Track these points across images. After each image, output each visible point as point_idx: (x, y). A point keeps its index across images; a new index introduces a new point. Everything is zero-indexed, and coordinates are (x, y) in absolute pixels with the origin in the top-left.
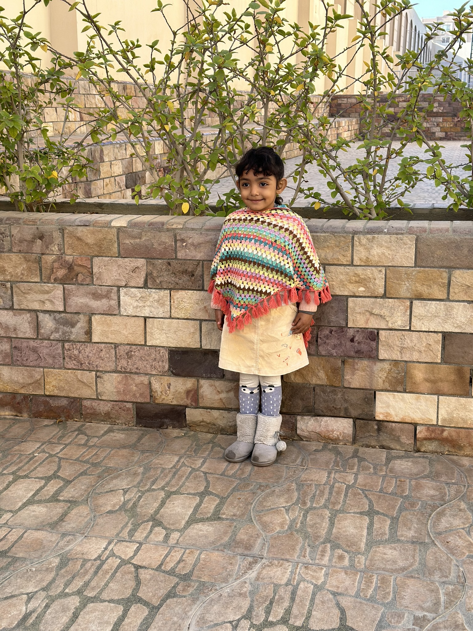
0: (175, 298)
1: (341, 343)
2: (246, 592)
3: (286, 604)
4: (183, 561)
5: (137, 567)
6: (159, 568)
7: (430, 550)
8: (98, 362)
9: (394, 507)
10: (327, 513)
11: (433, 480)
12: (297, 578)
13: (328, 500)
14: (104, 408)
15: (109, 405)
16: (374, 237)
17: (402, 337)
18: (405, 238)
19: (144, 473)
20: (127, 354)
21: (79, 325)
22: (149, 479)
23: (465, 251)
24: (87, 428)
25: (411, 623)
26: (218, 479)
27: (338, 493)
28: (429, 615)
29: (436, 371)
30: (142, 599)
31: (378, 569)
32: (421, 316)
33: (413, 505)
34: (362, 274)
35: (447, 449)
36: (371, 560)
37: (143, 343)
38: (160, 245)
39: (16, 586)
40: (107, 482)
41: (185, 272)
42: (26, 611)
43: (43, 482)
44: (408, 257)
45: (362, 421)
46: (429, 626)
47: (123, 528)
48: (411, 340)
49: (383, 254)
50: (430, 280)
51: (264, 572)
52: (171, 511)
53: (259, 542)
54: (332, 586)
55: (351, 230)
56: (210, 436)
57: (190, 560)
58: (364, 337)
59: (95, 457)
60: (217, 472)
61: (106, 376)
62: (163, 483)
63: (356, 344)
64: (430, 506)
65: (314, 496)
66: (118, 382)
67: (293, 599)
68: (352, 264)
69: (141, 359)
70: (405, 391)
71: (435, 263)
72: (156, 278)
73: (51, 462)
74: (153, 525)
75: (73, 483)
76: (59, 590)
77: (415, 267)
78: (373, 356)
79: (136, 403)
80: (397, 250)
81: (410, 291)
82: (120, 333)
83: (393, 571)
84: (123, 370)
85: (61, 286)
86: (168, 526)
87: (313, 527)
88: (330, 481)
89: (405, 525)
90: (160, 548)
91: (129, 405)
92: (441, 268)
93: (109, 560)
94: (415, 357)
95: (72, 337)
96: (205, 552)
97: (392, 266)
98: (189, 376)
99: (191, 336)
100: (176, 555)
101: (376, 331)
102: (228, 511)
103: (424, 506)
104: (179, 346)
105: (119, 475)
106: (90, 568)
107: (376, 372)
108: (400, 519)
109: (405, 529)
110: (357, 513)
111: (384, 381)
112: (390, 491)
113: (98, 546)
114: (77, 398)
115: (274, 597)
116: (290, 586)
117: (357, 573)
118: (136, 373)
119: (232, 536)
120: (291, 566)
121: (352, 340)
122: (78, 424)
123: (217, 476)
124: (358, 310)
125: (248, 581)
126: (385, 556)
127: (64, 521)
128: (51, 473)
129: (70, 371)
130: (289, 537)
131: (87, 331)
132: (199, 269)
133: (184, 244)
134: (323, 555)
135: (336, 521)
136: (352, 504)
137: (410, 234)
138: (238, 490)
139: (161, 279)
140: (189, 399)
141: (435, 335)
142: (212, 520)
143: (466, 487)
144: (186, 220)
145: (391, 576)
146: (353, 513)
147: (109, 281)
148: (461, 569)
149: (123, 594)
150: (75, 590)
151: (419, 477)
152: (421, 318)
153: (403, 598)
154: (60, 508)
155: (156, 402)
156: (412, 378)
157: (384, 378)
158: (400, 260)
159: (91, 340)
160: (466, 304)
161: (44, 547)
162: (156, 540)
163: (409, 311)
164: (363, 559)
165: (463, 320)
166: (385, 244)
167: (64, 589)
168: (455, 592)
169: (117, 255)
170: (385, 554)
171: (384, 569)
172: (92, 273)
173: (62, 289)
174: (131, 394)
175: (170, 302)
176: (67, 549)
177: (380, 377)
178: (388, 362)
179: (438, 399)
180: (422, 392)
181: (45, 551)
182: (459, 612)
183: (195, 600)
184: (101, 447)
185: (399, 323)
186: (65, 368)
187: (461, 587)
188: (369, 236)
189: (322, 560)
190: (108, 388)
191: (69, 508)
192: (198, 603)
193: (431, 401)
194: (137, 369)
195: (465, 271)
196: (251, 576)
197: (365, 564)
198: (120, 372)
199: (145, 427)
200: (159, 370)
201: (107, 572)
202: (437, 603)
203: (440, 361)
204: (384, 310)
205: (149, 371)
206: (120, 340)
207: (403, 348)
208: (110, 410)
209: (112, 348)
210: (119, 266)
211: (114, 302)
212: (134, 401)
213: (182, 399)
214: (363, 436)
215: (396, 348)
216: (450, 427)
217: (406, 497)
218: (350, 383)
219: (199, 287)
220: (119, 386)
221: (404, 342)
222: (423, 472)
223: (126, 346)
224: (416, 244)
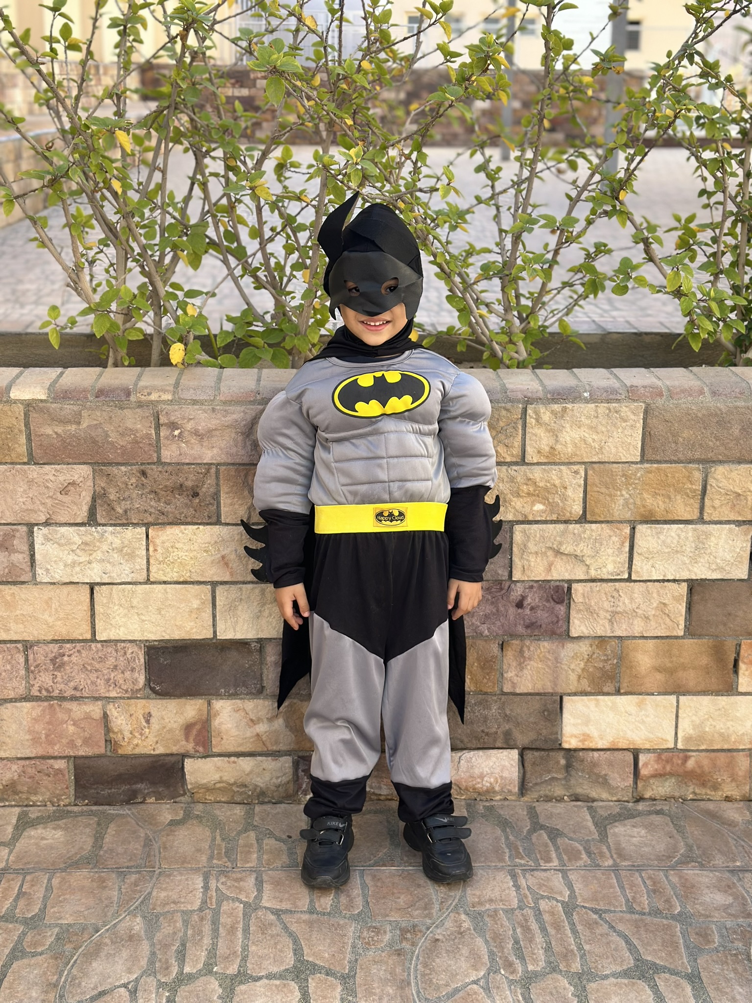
0: (158, 541)
1: (497, 611)
9: (676, 948)
10: (565, 985)
11: (702, 865)
13: (548, 949)
14: (3, 774)
15: (14, 767)
16: (565, 408)
17: (615, 594)
18: (624, 409)
19: (149, 933)
20: (53, 660)
23: (736, 431)
27: (558, 927)
29: (675, 651)
32: (651, 553)
33: (705, 935)
34: (542, 479)
35: (691, 790)
37: (88, 636)
38: (122, 435)
40: (81, 971)
41: (180, 488)
44: (629, 444)
45: (537, 754)
48: (631, 597)
49: (583, 440)
50: (669, 486)
55: (520, 396)
56: (239, 811)
58: (542, 596)
59: (21, 900)
60: (299, 905)
61: (7, 711)
62: (202, 954)
63: (528, 611)
64: (735, 932)
65: (517, 942)
66: (34, 719)
68: (522, 461)
69: (84, 669)
70: (618, 692)
71: (680, 456)
72: (115, 505)
77: (642, 461)
78: (561, 632)
79: (75, 757)
80: (608, 431)
81: (632, 507)
82: (37, 619)
84: (44, 693)
88: (526, 897)
89: (720, 991)
91: (61, 764)
92: (690, 463)
94: (638, 628)
97: (599, 462)
98: (190, 696)
99: (194, 616)
101: (566, 585)
103: (726, 936)
104: (167, 637)
105: (99, 946)
107: (565, 662)
108: (704, 978)
110: (620, 975)
111: (579, 677)
112: (646, 906)
118: (73, 698)
121: (520, 605)
124: (532, 546)
132: (210, 481)
133: (176, 433)
136: (598, 951)
137: (634, 401)
138: (364, 950)
139: (126, 505)
140: (191, 739)
141: (675, 586)
144: (171, 380)
147: (7, 513)
151: (677, 863)
152: (649, 556)
155: (120, 752)
156: (631, 667)
157: (580, 671)
158: (613, 450)
160: (733, 526)
163: (627, 544)
165: (728, 557)
166: (588, 422)
169: (26, 460)
174: (64, 741)
175: (148, 550)
177: (573, 670)
178: (587, 642)
179: (678, 702)
180: (649, 691)
185: (610, 567)
188: (556, 407)
190: (11, 734)
193: (665, 707)
195: (733, 466)
198: (37, 699)
199: (95, 804)
200: (125, 687)
203: (681, 633)
204: (582, 544)
205: (103, 692)
206: (36, 633)
207: (614, 613)
208: (16, 778)
209: (19, 652)
210: (31, 482)
211: (20, 556)
212: (72, 754)
213: (176, 742)
214: (539, 780)
215: (602, 614)
216: (698, 751)
217: (681, 918)
218: (514, 685)
219: (209, 517)
220: (39, 727)
221: (617, 602)
222: (675, 849)
223: (51, 645)
224: (645, 420)
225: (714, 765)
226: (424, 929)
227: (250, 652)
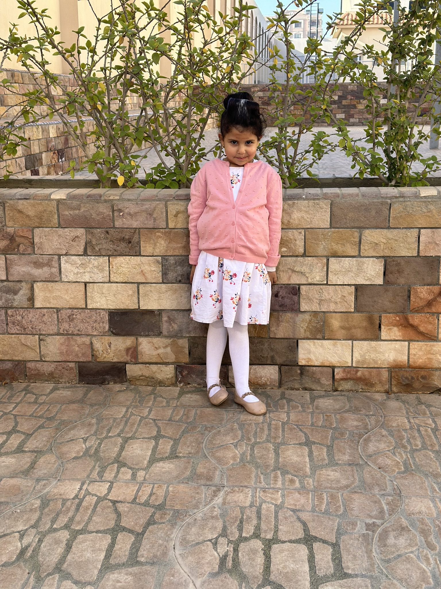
0: (114, 263)
2: (217, 516)
3: (255, 522)
4: (154, 494)
5: (114, 502)
6: (134, 501)
7: (366, 470)
8: (41, 326)
9: (326, 437)
10: (271, 446)
11: (354, 413)
12: (258, 500)
13: (269, 435)
14: (47, 368)
15: (53, 366)
16: (294, 203)
17: (321, 291)
18: (321, 203)
19: (98, 424)
20: (69, 317)
21: (21, 292)
22: (103, 427)
23: (373, 213)
24: (33, 388)
25: (364, 529)
26: (168, 424)
27: (276, 429)
28: (378, 522)
29: (350, 319)
30: (125, 528)
31: (326, 488)
32: (337, 271)
33: (342, 434)
34: (285, 236)
35: (360, 387)
36: (318, 481)
37: (84, 307)
38: (98, 215)
39: (6, 526)
40: (66, 433)
41: (123, 239)
42: (22, 546)
43: (5, 437)
44: (324, 219)
45: (286, 367)
46: (380, 530)
47: (91, 471)
48: (328, 293)
49: (303, 217)
50: (344, 239)
51: (229, 498)
52: (132, 453)
53: (217, 473)
54: (290, 505)
56: (150, 388)
57: (161, 493)
58: (287, 292)
59: (47, 412)
60: (165, 418)
61: (49, 339)
62: (118, 431)
63: (280, 299)
64: (357, 434)
65: (256, 433)
66: (61, 344)
67: (259, 518)
69: (82, 321)
70: (324, 339)
71: (348, 225)
72: (95, 246)
73: (7, 419)
74: (118, 466)
75: (33, 436)
76: (48, 526)
77: (330, 228)
78: (296, 309)
79: (79, 362)
80: (314, 213)
81: (327, 249)
82: (62, 298)
83: (338, 489)
84: (65, 332)
85: (3, 257)
86: (132, 466)
87: (261, 458)
88: (267, 419)
89: (339, 451)
90: (130, 485)
91: (72, 365)
92: (353, 228)
93: (87, 498)
94: (332, 307)
95: (15, 304)
96: (172, 485)
97: (311, 228)
98: (128, 335)
99: (130, 298)
100: (147, 490)
101: (297, 286)
102: (183, 450)
103: (352, 434)
104: (118, 308)
105: (75, 427)
106: (71, 506)
107: (298, 323)
108: (334, 447)
109: (340, 454)
110: (297, 444)
111: (305, 330)
112: (320, 424)
113: (72, 488)
114: (21, 361)
115: (242, 518)
116: (254, 507)
117: (309, 493)
118: (78, 335)
119: (192, 470)
120: (250, 492)
121: (277, 296)
122: (24, 385)
123: (165, 422)
124: (281, 268)
125: (216, 506)
126: (329, 477)
127: (35, 469)
128: (10, 428)
129: (13, 336)
130: (243, 468)
131: (29, 298)
132: (136, 236)
133: (121, 214)
134: (276, 481)
135: (280, 452)
136: (291, 437)
137: (326, 199)
138: (187, 432)
139: (100, 246)
140: (129, 356)
141: (349, 287)
142: (171, 459)
143: (383, 417)
144: (121, 192)
145: (338, 493)
146: (294, 444)
147: (50, 250)
148: (395, 483)
149: (108, 525)
150: (62, 525)
151: (342, 412)
152: (336, 273)
153: (352, 510)
154: (28, 457)
155: (98, 360)
156: (330, 326)
157: (305, 328)
158: (317, 222)
159: (33, 305)
160: (375, 259)
161: (22, 492)
162: (125, 478)
163: (325, 267)
164: (311, 481)
165: (373, 273)
166: (304, 209)
167: (52, 525)
168: (394, 502)
169: (57, 226)
170: (328, 475)
171: (330, 488)
172: (33, 243)
173: (4, 259)
174: (74, 354)
175: (109, 267)
176: (45, 491)
177: (302, 327)
178: (308, 314)
179: (352, 344)
180: (339, 338)
181: (25, 495)
182: (401, 517)
183: (173, 525)
184: (51, 404)
185: (318, 278)
186: (9, 334)
187: (399, 498)
188: (290, 202)
189: (276, 484)
190: (51, 349)
191: (36, 457)
192: (177, 527)
193: (346, 346)
194: (79, 331)
195: (373, 230)
196: (218, 501)
197: (313, 485)
198: (62, 334)
199: (87, 384)
200: (100, 331)
201: (87, 508)
202: (382, 512)
203: (353, 310)
204: (304, 267)
205: (90, 332)
206: (61, 304)
207: (321, 300)
208: (53, 370)
209: (54, 313)
210: (59, 236)
211: (55, 270)
212: (77, 360)
213: (122, 357)
214: (288, 380)
215: (314, 300)
216: (363, 368)
217: (335, 429)
218: (275, 334)
219: (136, 253)
220: (62, 348)
221: (322, 295)
222: (344, 407)
223: (68, 310)
224: (331, 208)
225: (371, 375)
226: (216, 427)
227: (155, 315)
